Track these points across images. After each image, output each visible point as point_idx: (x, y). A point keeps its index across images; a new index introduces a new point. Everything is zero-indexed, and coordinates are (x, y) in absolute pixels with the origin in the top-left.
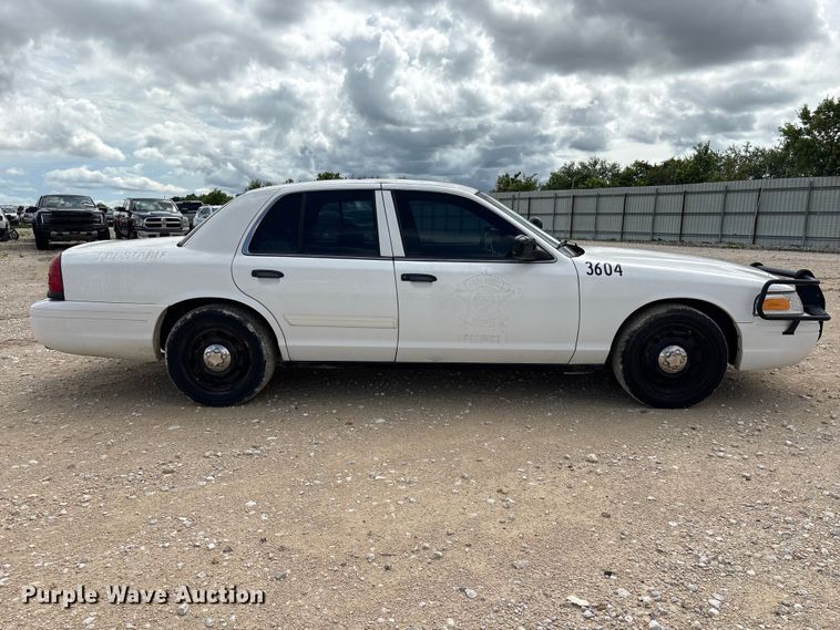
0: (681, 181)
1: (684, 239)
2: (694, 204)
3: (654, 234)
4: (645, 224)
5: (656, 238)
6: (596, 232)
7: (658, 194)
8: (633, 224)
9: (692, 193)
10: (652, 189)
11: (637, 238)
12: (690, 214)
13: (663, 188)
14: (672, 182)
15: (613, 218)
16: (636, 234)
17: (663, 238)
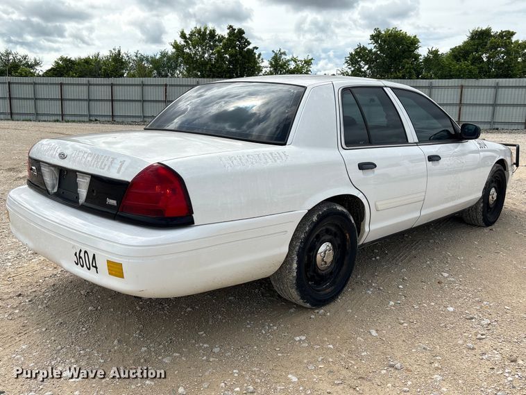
0: (107, 75)
1: (115, 119)
2: (120, 93)
3: (90, 116)
4: (82, 108)
5: (91, 118)
6: (37, 114)
7: (89, 85)
8: (70, 108)
9: (117, 85)
10: (84, 80)
11: (76, 119)
12: (117, 100)
13: (93, 80)
14: (99, 76)
15: (53, 102)
16: (75, 115)
17: (98, 119)
